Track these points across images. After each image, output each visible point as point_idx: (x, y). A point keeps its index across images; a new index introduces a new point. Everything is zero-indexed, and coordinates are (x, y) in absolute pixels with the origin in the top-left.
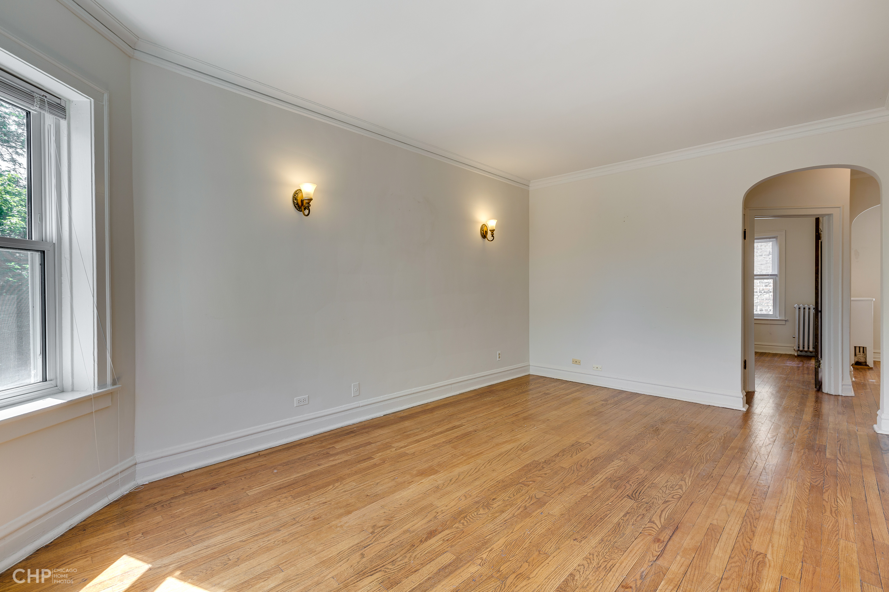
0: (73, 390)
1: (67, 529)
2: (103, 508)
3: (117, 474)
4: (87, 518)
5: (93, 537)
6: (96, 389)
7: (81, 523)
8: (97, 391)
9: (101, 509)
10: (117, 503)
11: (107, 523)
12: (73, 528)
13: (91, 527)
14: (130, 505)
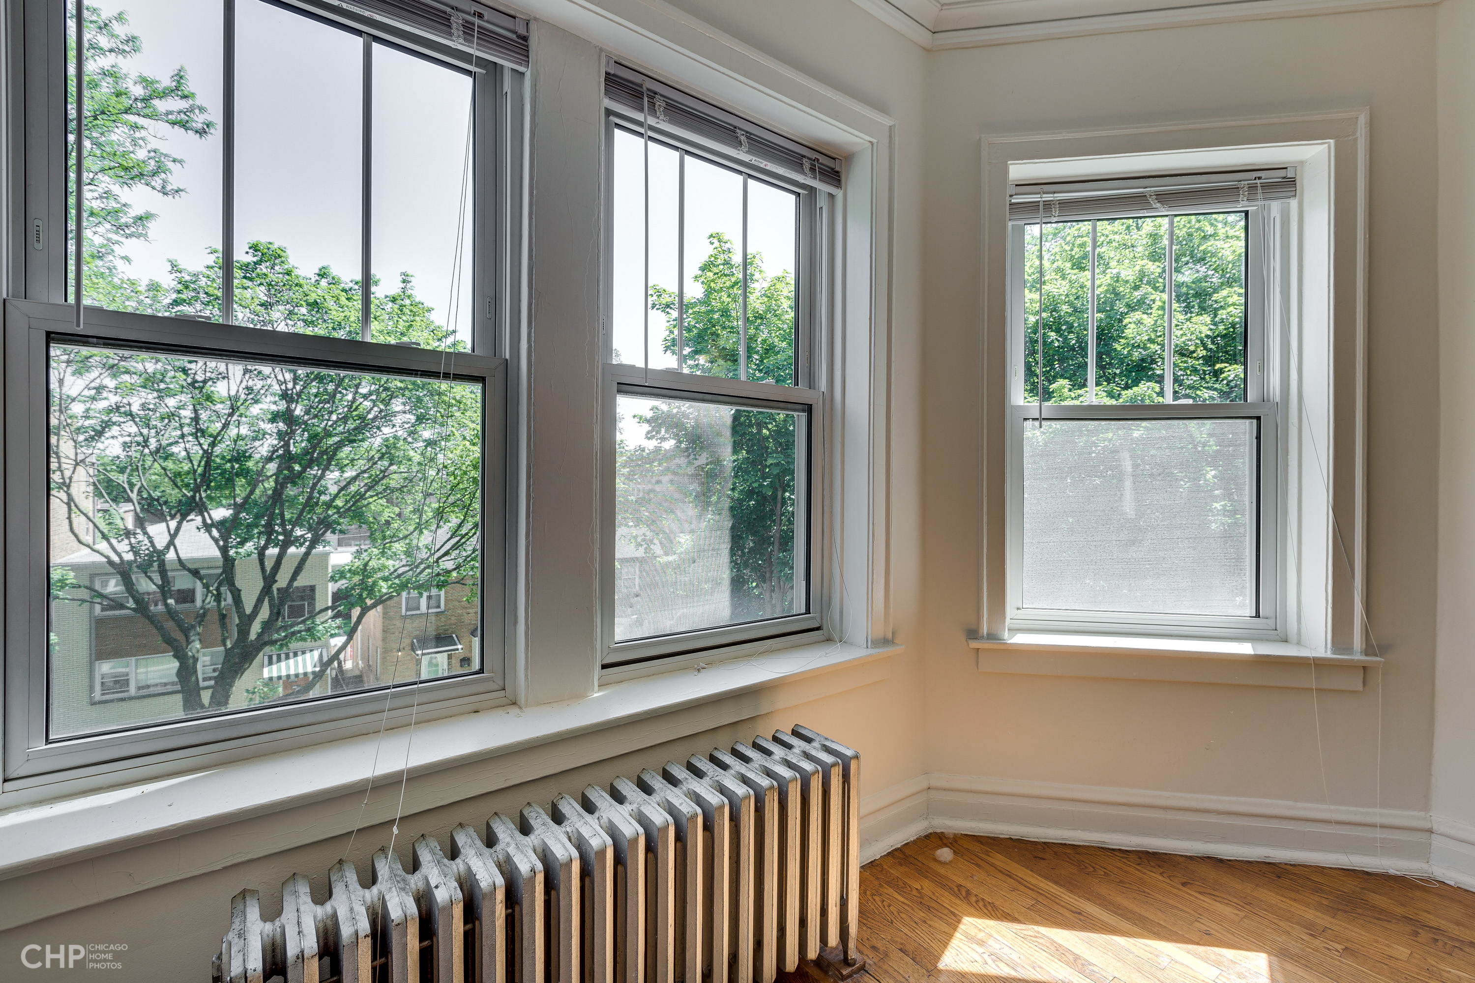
0: (1299, 643)
1: (1259, 858)
2: (1336, 868)
3: (1374, 826)
4: (1299, 865)
5: (1277, 894)
6: (1329, 651)
7: (1286, 864)
8: (1329, 655)
9: (1330, 868)
10: (1366, 877)
11: (1317, 892)
12: (1269, 863)
13: (1291, 880)
14: (1380, 894)
